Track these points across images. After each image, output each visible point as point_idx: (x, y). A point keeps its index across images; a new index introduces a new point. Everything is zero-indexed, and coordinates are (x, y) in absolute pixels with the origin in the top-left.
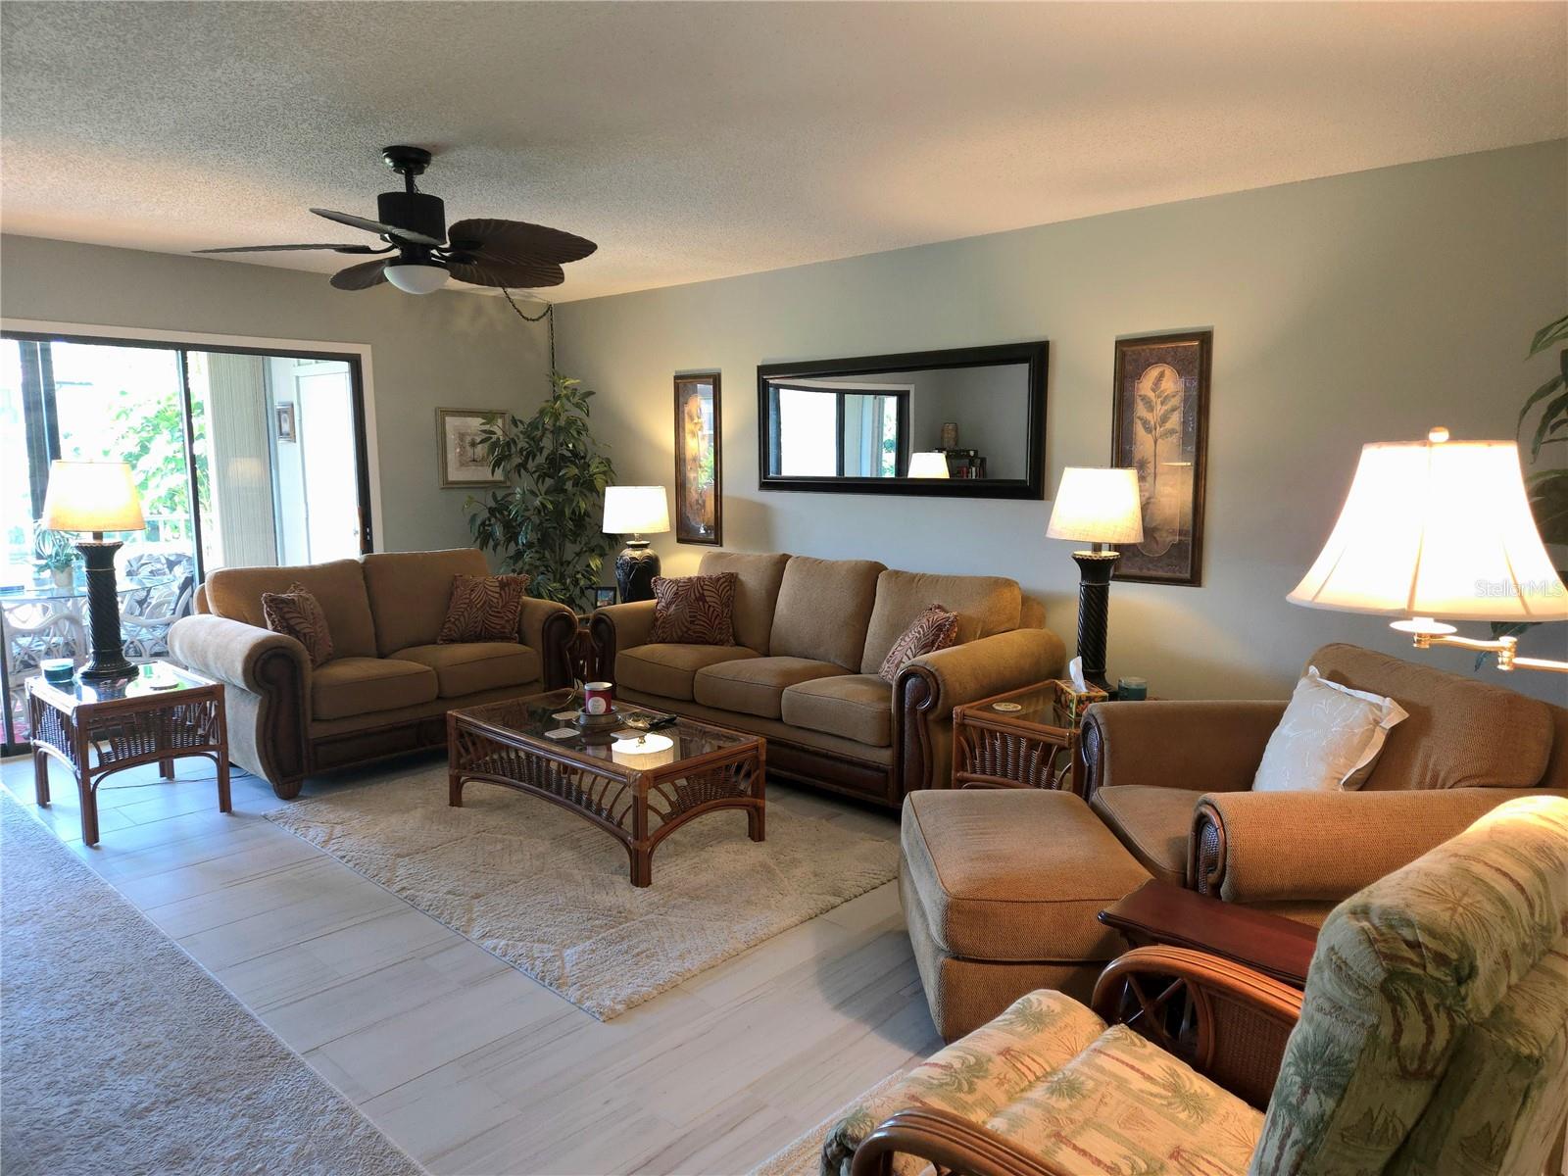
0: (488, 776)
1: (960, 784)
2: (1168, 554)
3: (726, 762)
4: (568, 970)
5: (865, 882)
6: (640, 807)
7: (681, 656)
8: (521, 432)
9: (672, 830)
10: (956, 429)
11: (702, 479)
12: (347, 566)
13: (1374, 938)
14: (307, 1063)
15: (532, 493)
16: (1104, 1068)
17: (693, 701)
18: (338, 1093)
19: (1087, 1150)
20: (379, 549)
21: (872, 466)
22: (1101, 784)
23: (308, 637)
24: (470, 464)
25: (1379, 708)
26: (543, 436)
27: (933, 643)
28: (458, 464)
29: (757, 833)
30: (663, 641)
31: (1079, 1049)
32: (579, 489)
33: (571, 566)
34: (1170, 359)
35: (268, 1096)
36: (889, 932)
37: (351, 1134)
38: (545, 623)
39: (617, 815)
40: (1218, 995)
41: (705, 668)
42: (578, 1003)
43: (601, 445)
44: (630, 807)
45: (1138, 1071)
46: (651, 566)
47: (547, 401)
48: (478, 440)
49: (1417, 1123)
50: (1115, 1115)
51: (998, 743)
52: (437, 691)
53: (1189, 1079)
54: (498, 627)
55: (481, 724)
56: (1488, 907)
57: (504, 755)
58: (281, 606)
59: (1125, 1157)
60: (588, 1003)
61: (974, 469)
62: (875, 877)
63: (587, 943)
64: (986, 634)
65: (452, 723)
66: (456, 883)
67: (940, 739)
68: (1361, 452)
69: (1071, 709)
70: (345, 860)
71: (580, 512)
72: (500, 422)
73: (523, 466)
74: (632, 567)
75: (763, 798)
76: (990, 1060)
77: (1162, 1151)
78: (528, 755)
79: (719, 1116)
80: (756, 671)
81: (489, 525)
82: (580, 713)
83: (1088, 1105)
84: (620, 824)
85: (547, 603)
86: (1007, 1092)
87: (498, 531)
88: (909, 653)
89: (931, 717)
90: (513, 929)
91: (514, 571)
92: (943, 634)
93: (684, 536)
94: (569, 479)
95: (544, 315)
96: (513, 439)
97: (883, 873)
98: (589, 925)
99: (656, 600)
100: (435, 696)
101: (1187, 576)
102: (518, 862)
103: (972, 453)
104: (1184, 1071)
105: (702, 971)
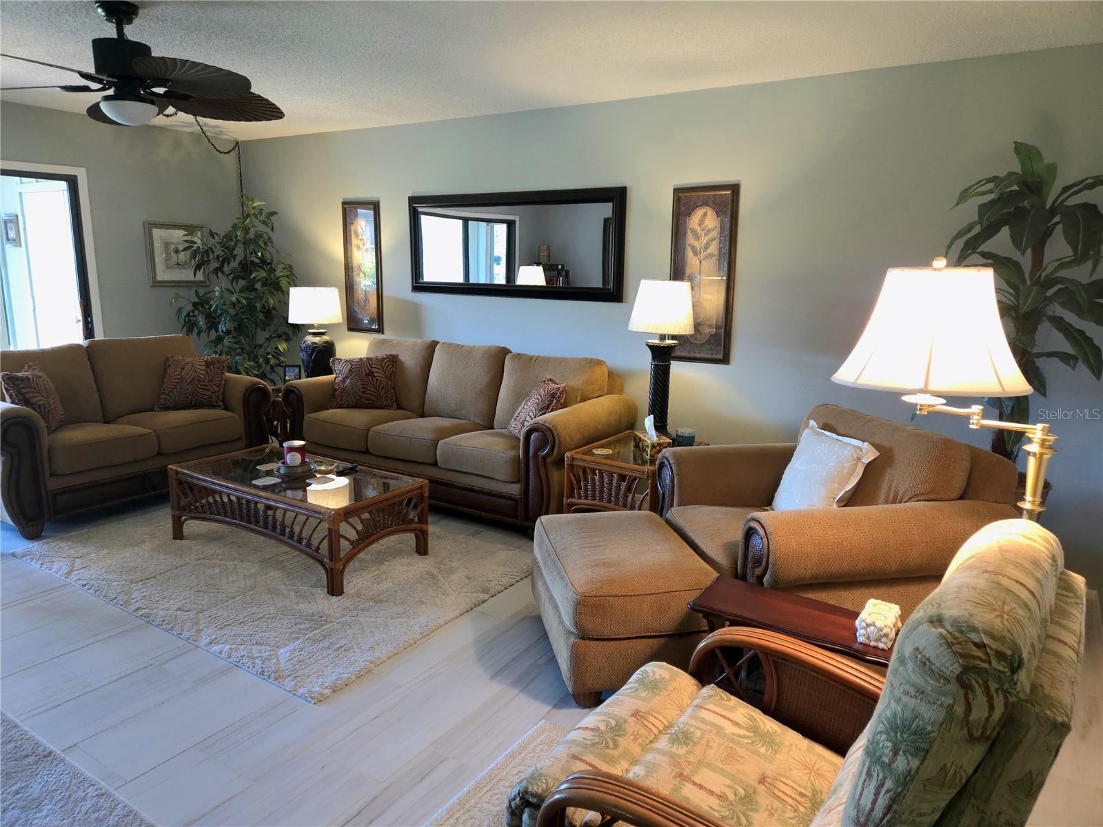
0: (205, 515)
1: (570, 509)
2: (709, 342)
3: (400, 499)
4: (282, 665)
5: (505, 581)
6: (334, 536)
7: (358, 418)
8: (218, 243)
9: (359, 552)
10: (548, 249)
11: (366, 282)
12: (72, 349)
13: (951, 642)
14: (68, 758)
15: (229, 290)
16: (706, 720)
17: (367, 452)
18: (96, 781)
19: (703, 784)
20: (99, 335)
21: (486, 275)
22: (672, 505)
23: (42, 408)
24: (175, 266)
25: (861, 449)
26: (235, 245)
27: (548, 407)
28: (165, 268)
29: (422, 549)
30: (341, 407)
31: (685, 706)
32: (267, 288)
33: (262, 349)
34: (711, 203)
35: (35, 789)
36: (526, 617)
37: (110, 815)
38: (245, 394)
39: (315, 542)
40: (780, 661)
41: (377, 427)
42: (293, 691)
43: (284, 255)
44: (325, 537)
45: (728, 719)
46: (328, 349)
47: (238, 218)
48: (181, 248)
49: (976, 771)
50: (718, 754)
51: (597, 478)
52: (157, 447)
53: (763, 721)
54: (206, 397)
55: (198, 476)
56: (1020, 611)
57: (218, 498)
58: (17, 382)
59: (729, 787)
60: (301, 691)
61: (561, 278)
62: (512, 577)
63: (297, 643)
64: (584, 399)
65: (172, 476)
66: (184, 602)
67: (555, 475)
68: (886, 273)
69: (647, 452)
70: (87, 587)
71: (269, 307)
72: (199, 234)
73: (219, 269)
74: (313, 350)
75: (427, 524)
76: (625, 721)
77: (753, 779)
78: (239, 499)
79: (411, 769)
80: (417, 428)
81: (194, 316)
82: (280, 464)
83: (699, 749)
84: (317, 549)
85: (245, 379)
86: (641, 745)
87: (201, 321)
88: (531, 414)
89: (549, 460)
90: (235, 636)
91: (215, 352)
92: (556, 400)
93: (352, 326)
94: (259, 280)
95: (233, 149)
96: (211, 248)
97: (517, 574)
98: (296, 628)
99: (334, 376)
100: (156, 452)
101: (721, 357)
102: (233, 582)
103: (560, 267)
104: (758, 716)
105: (389, 658)
